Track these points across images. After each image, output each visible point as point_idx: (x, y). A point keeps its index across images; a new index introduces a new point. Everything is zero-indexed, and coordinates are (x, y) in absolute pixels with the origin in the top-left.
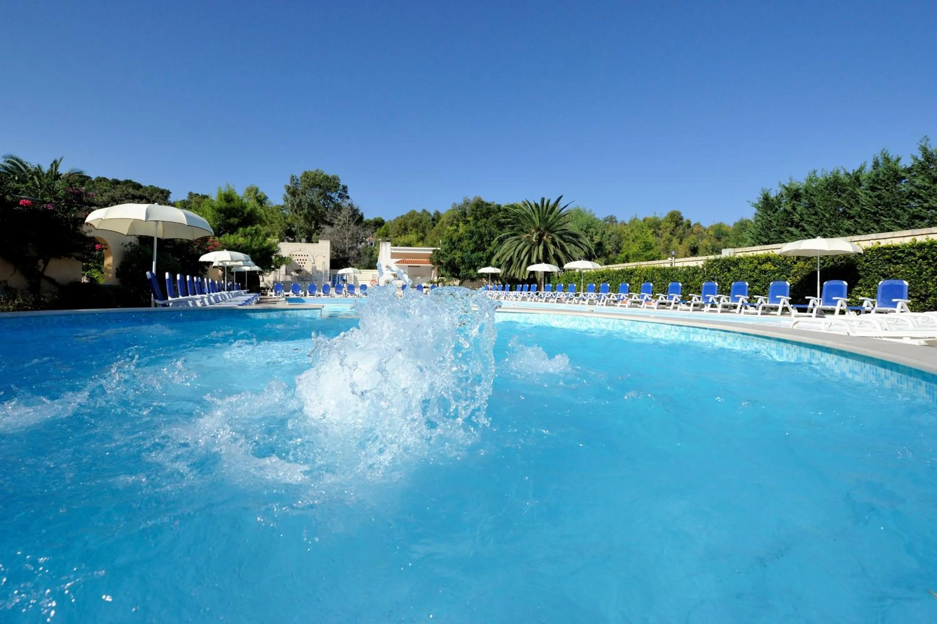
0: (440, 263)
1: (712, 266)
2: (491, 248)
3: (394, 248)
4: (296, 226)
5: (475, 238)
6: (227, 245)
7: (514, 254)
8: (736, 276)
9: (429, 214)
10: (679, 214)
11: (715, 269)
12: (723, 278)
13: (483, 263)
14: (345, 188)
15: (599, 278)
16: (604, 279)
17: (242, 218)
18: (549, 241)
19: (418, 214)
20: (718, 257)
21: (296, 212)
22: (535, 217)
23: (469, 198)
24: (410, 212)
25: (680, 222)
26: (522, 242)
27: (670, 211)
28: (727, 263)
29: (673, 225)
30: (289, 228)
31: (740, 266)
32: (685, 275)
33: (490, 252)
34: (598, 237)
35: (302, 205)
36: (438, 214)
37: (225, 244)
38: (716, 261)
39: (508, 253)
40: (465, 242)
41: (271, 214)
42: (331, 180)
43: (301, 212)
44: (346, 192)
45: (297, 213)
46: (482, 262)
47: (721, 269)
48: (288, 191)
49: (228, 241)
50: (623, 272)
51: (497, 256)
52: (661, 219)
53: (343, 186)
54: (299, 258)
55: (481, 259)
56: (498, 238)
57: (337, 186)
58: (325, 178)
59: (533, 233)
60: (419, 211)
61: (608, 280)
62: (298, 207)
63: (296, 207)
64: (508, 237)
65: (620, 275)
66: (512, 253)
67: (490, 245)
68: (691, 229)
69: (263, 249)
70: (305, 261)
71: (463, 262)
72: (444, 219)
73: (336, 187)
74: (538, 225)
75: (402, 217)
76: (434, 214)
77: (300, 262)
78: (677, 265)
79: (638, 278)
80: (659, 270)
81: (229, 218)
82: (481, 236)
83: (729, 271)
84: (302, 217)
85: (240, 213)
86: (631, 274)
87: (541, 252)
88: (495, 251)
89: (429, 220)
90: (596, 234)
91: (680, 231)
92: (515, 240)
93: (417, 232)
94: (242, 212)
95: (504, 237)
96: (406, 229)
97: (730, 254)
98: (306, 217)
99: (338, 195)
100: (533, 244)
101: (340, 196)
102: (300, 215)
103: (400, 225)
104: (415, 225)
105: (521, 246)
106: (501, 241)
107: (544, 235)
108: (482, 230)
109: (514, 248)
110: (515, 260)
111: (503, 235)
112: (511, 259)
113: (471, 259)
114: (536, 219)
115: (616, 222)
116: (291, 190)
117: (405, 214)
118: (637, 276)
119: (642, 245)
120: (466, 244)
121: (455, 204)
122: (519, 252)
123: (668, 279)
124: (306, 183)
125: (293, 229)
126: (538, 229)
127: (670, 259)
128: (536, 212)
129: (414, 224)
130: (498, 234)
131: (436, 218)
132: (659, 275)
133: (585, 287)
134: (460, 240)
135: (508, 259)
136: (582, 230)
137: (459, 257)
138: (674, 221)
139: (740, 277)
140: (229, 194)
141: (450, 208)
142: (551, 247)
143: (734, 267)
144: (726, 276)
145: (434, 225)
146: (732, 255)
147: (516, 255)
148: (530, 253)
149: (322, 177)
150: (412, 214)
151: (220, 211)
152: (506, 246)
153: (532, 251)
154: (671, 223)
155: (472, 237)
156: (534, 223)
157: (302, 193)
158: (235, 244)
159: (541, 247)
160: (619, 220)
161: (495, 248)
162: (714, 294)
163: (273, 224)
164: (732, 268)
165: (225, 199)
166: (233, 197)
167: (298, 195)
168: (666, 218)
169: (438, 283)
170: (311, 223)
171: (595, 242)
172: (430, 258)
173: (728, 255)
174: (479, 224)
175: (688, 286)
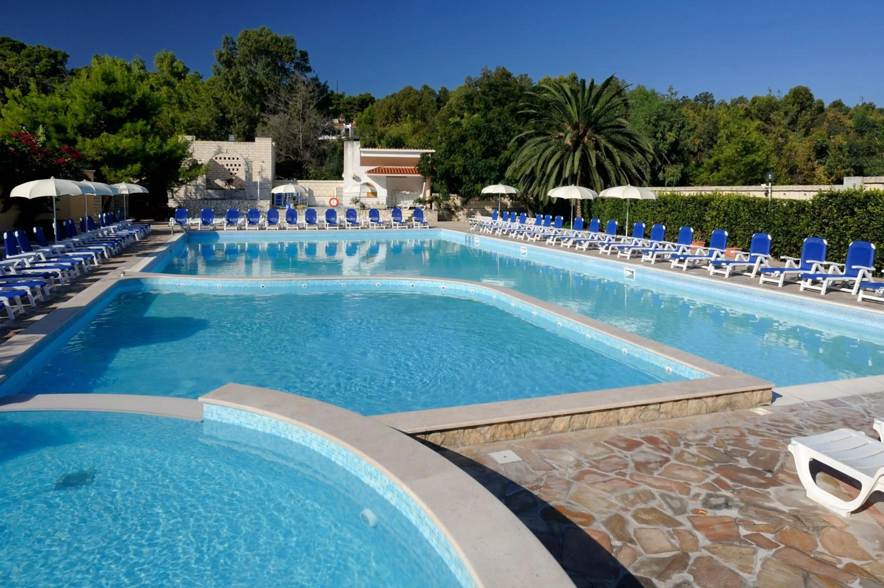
0: (433, 172)
1: (826, 203)
2: (507, 153)
3: (365, 150)
4: (232, 111)
5: (484, 137)
6: (106, 150)
7: (537, 165)
8: (863, 223)
9: (432, 93)
10: (806, 91)
11: (831, 209)
12: (842, 224)
13: (494, 175)
14: (304, 55)
15: (660, 206)
16: (667, 210)
17: (130, 107)
18: (592, 145)
19: (417, 93)
20: (837, 188)
21: (232, 89)
22: (572, 107)
23: (489, 69)
24: (405, 90)
25: (808, 103)
26: (550, 146)
27: (793, 87)
28: (850, 201)
29: (796, 108)
30: (221, 115)
31: (870, 208)
32: (785, 213)
33: (506, 158)
34: (673, 134)
35: (240, 81)
36: (445, 91)
37: (101, 149)
38: (833, 196)
39: (529, 162)
40: (470, 143)
41: (196, 94)
42: (282, 43)
43: (239, 91)
44: (306, 61)
45: (233, 92)
46: (493, 173)
47: (839, 210)
48: (219, 60)
49: (107, 145)
50: (694, 201)
51: (515, 165)
52: (778, 99)
53: (301, 52)
54: (229, 162)
55: (491, 169)
56: (517, 137)
57: (291, 51)
58: (274, 41)
59: (568, 132)
60: (418, 88)
61: (673, 210)
62: (233, 83)
63: (231, 82)
64: (530, 136)
65: (690, 206)
66: (535, 163)
67: (505, 148)
68: (824, 113)
69: (165, 154)
70: (237, 167)
71: (466, 172)
72: (452, 101)
73: (290, 54)
74: (576, 119)
75: (393, 96)
76: (440, 92)
77: (231, 168)
78: (776, 195)
79: (715, 213)
80: (747, 202)
81: (109, 107)
82: (492, 135)
83: (853, 214)
84: (241, 98)
85: (127, 101)
86: (706, 204)
87: (576, 163)
88: (512, 158)
89: (432, 101)
90: (670, 130)
91: (805, 117)
92: (542, 142)
93: (413, 119)
94: (130, 99)
95: (526, 135)
96: (397, 115)
97: (854, 186)
98: (247, 98)
99: (293, 65)
100: (567, 149)
101: (297, 66)
102: (238, 95)
103: (390, 108)
104: (412, 109)
105: (548, 152)
106: (521, 142)
107: (584, 134)
108: (494, 125)
109: (538, 155)
110: (538, 174)
111: (526, 132)
112: (532, 172)
113: (476, 168)
114: (572, 110)
115: (713, 102)
116: (224, 58)
117: (397, 91)
118: (713, 209)
119: (740, 147)
120: (471, 145)
121: (469, 78)
122: (544, 163)
123: (759, 218)
124: (245, 48)
125: (228, 116)
126: (576, 127)
127: (764, 186)
128: (573, 101)
129: (410, 107)
130: (516, 133)
131: (442, 98)
132: (746, 210)
133: (631, 227)
134: (463, 139)
135: (528, 172)
136: (649, 122)
137: (460, 165)
138: (798, 103)
139: (868, 225)
140: (110, 72)
141: (463, 84)
142: (593, 154)
143: (859, 208)
144: (846, 222)
145: (439, 108)
146: (857, 188)
147: (539, 167)
148: (561, 163)
149: (269, 38)
150: (408, 92)
151: (96, 97)
152: (526, 151)
153: (565, 161)
154: (793, 105)
155: (479, 136)
156: (570, 117)
157: (241, 63)
158: (117, 148)
159: (578, 154)
160: (717, 99)
161: (513, 153)
162: (820, 259)
163: (198, 110)
164: (856, 209)
165: (103, 79)
166: (116, 77)
167: (235, 65)
168: (787, 97)
169: (431, 202)
170: (254, 107)
171: (668, 142)
172: (418, 165)
173: (851, 187)
174: (490, 115)
175: (789, 232)
